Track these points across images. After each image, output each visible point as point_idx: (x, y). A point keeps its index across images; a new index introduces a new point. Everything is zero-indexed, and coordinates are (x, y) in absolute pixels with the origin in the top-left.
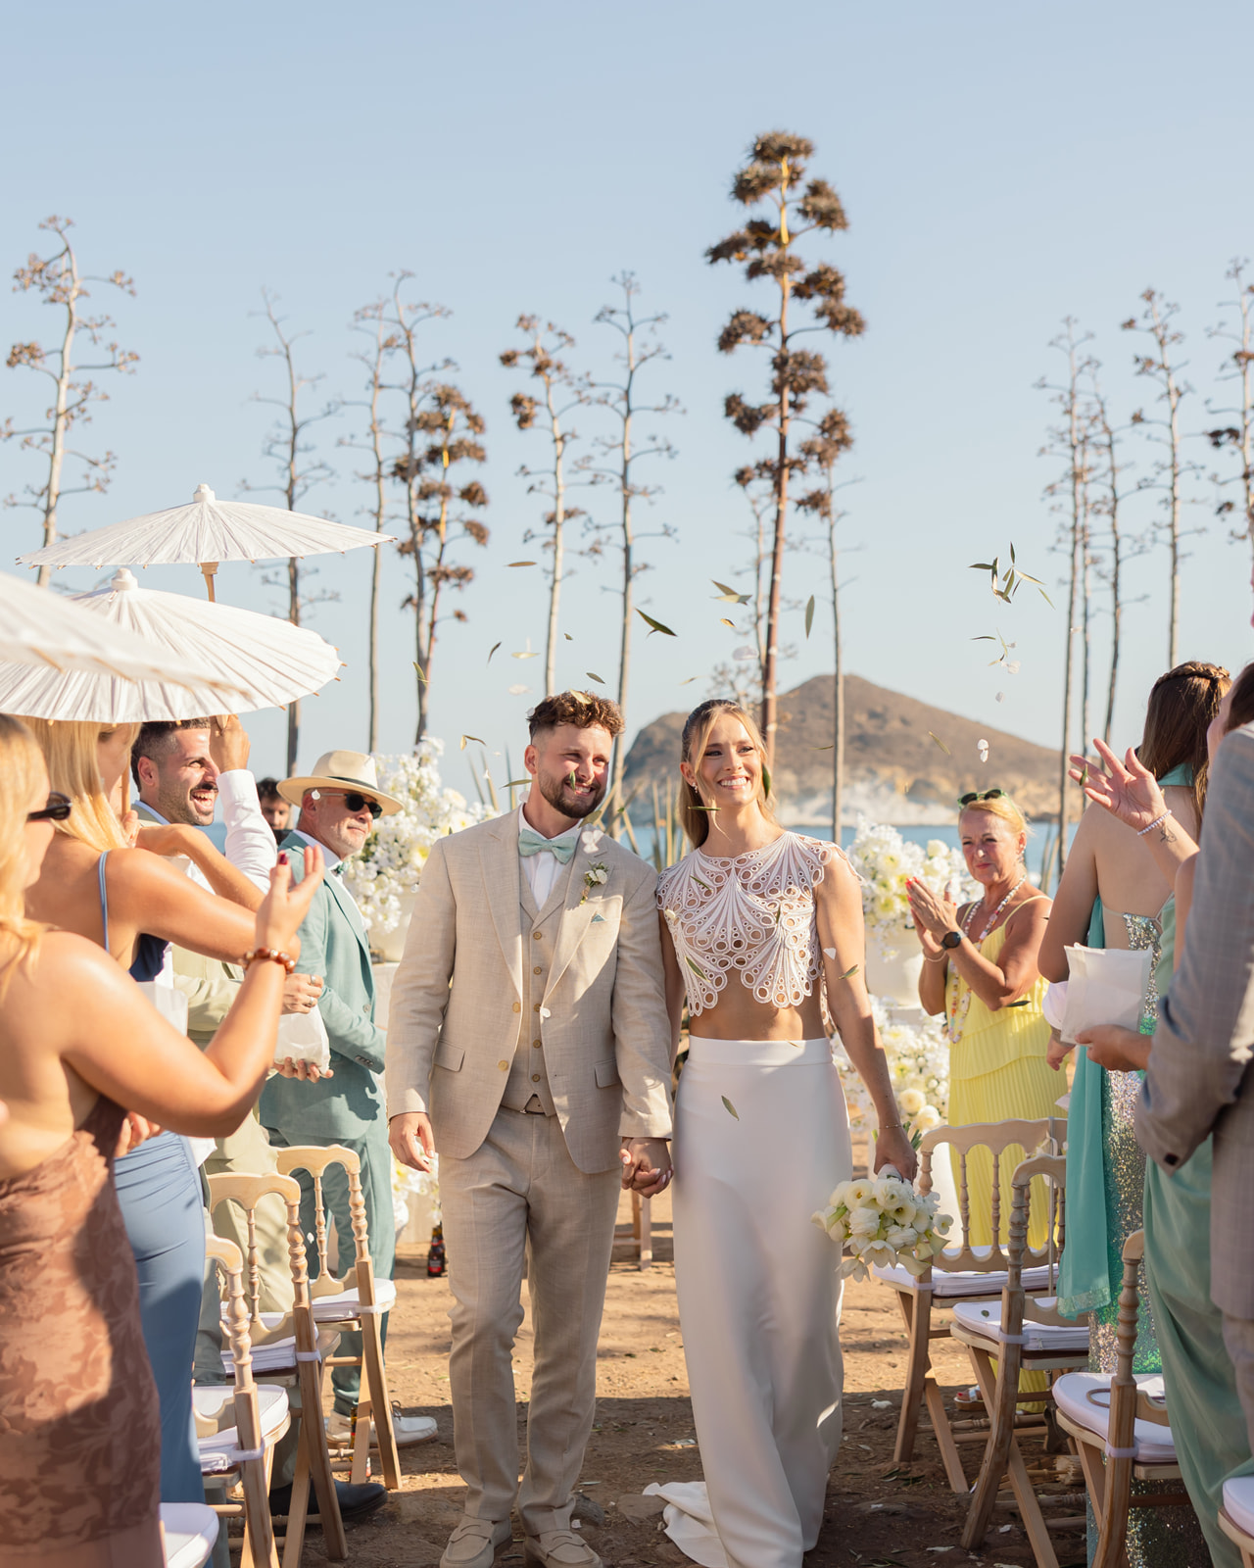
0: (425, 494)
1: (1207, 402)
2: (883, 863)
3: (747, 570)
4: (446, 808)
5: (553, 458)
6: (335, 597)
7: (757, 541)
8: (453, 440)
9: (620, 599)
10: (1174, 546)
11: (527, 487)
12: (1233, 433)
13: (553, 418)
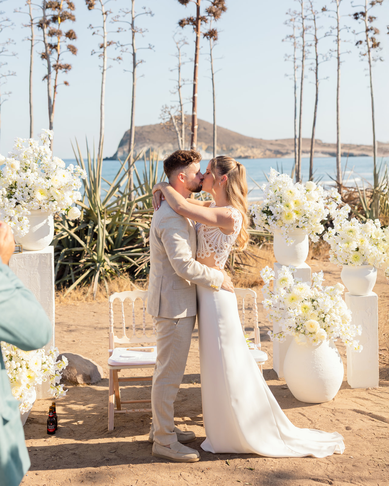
0: (51, 34)
1: (352, 2)
3: (175, 69)
4: (54, 167)
5: (103, 22)
7: (179, 58)
8: (62, 13)
9: (132, 74)
10: (338, 58)
11: (92, 33)
12: (362, 14)
13: (102, 5)
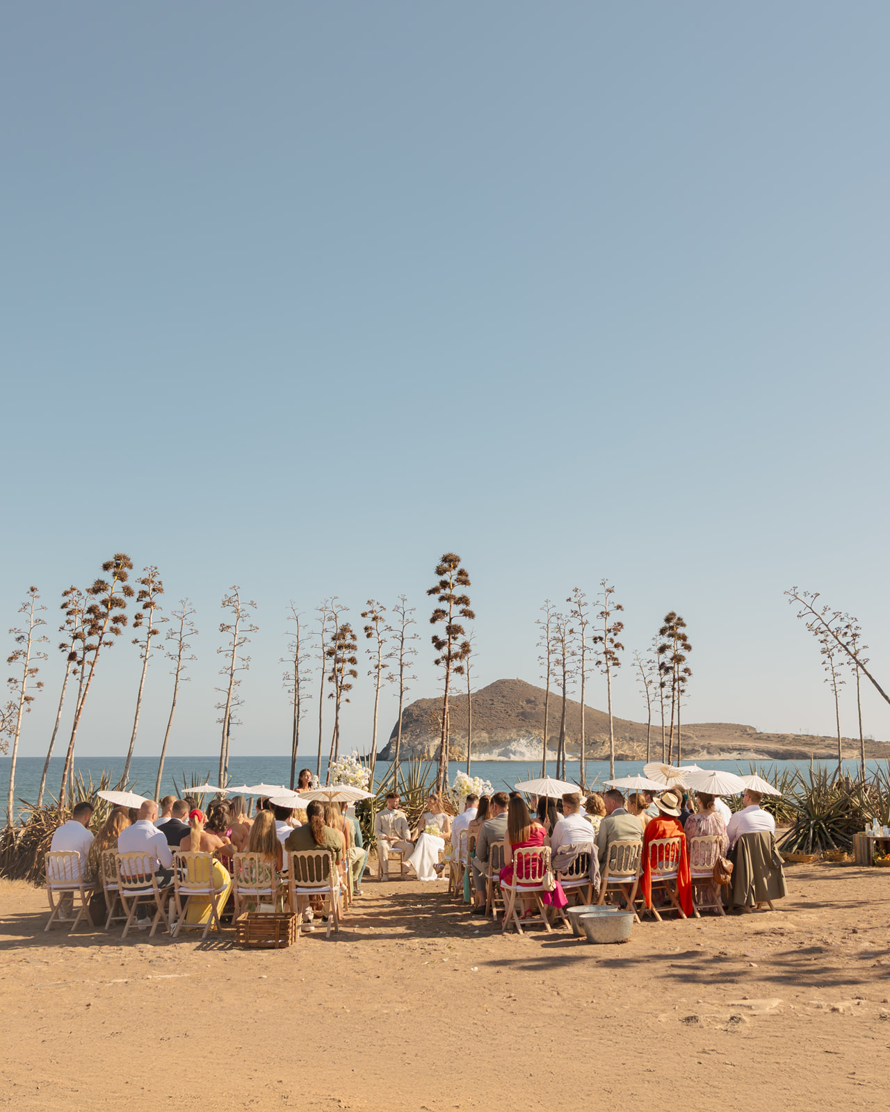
0: (337, 661)
2: (463, 782)
5: (378, 648)
6: (311, 697)
8: (347, 642)
10: (583, 675)
11: (370, 657)
12: (601, 639)
13: (378, 634)
